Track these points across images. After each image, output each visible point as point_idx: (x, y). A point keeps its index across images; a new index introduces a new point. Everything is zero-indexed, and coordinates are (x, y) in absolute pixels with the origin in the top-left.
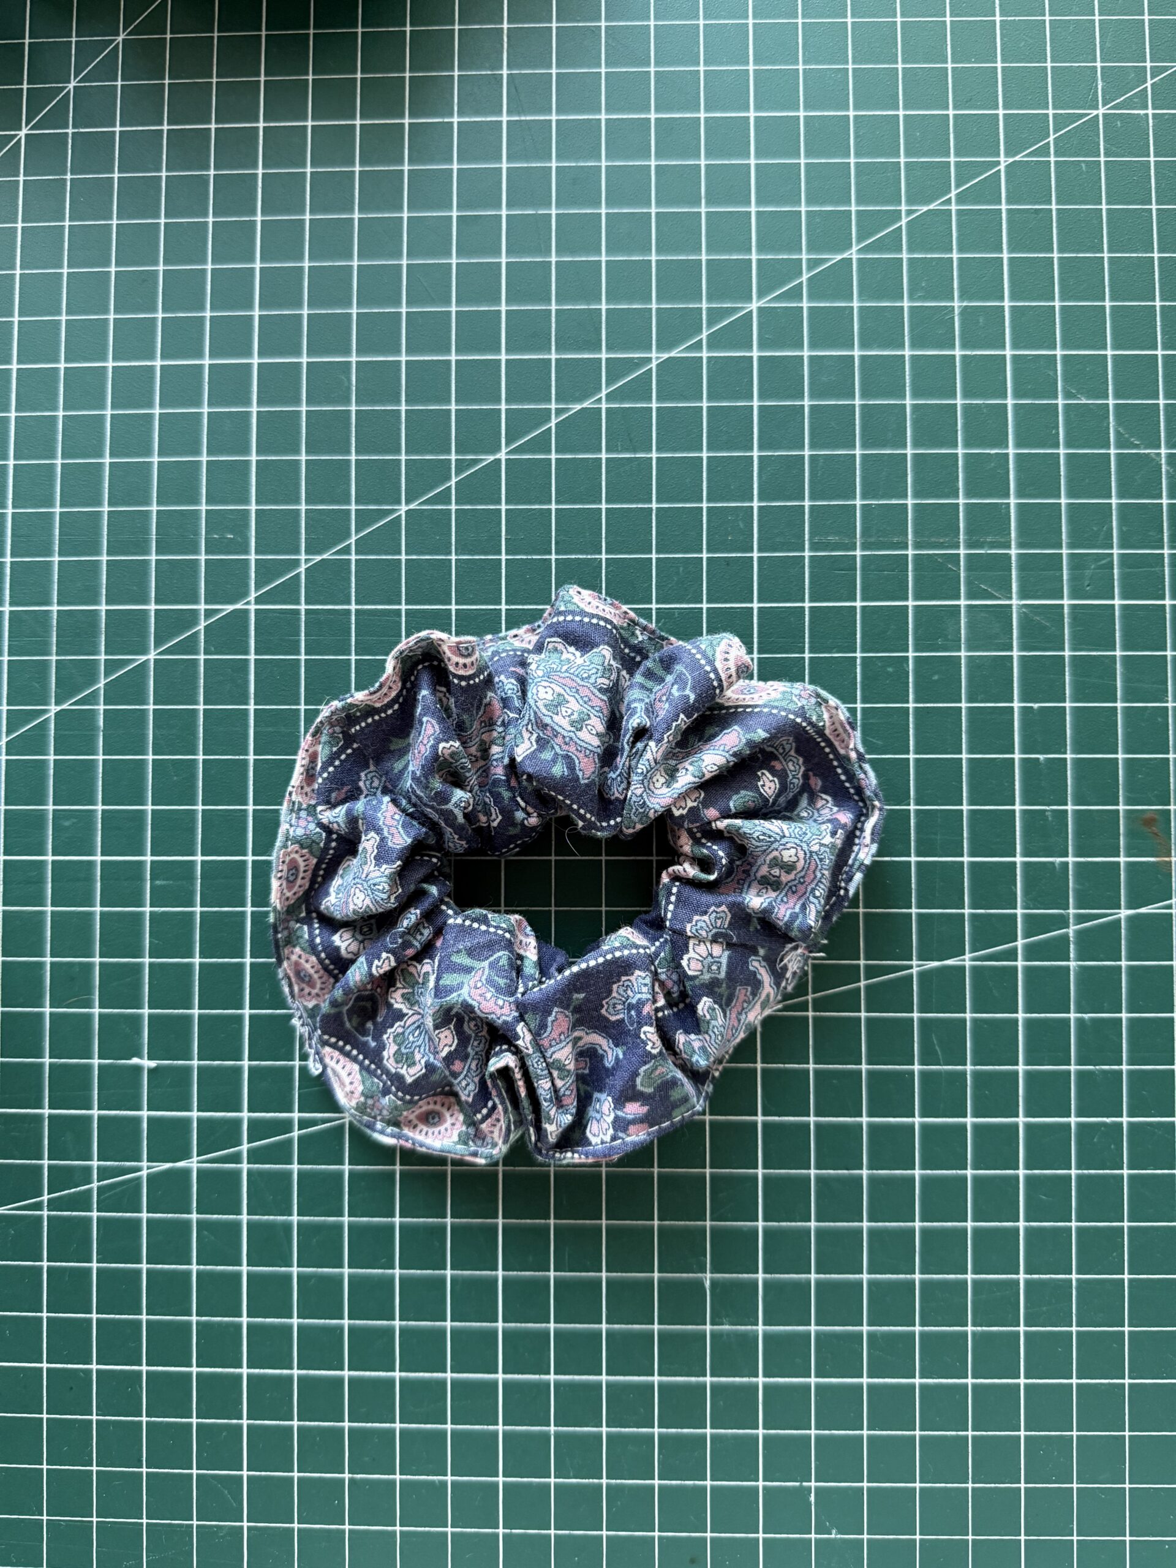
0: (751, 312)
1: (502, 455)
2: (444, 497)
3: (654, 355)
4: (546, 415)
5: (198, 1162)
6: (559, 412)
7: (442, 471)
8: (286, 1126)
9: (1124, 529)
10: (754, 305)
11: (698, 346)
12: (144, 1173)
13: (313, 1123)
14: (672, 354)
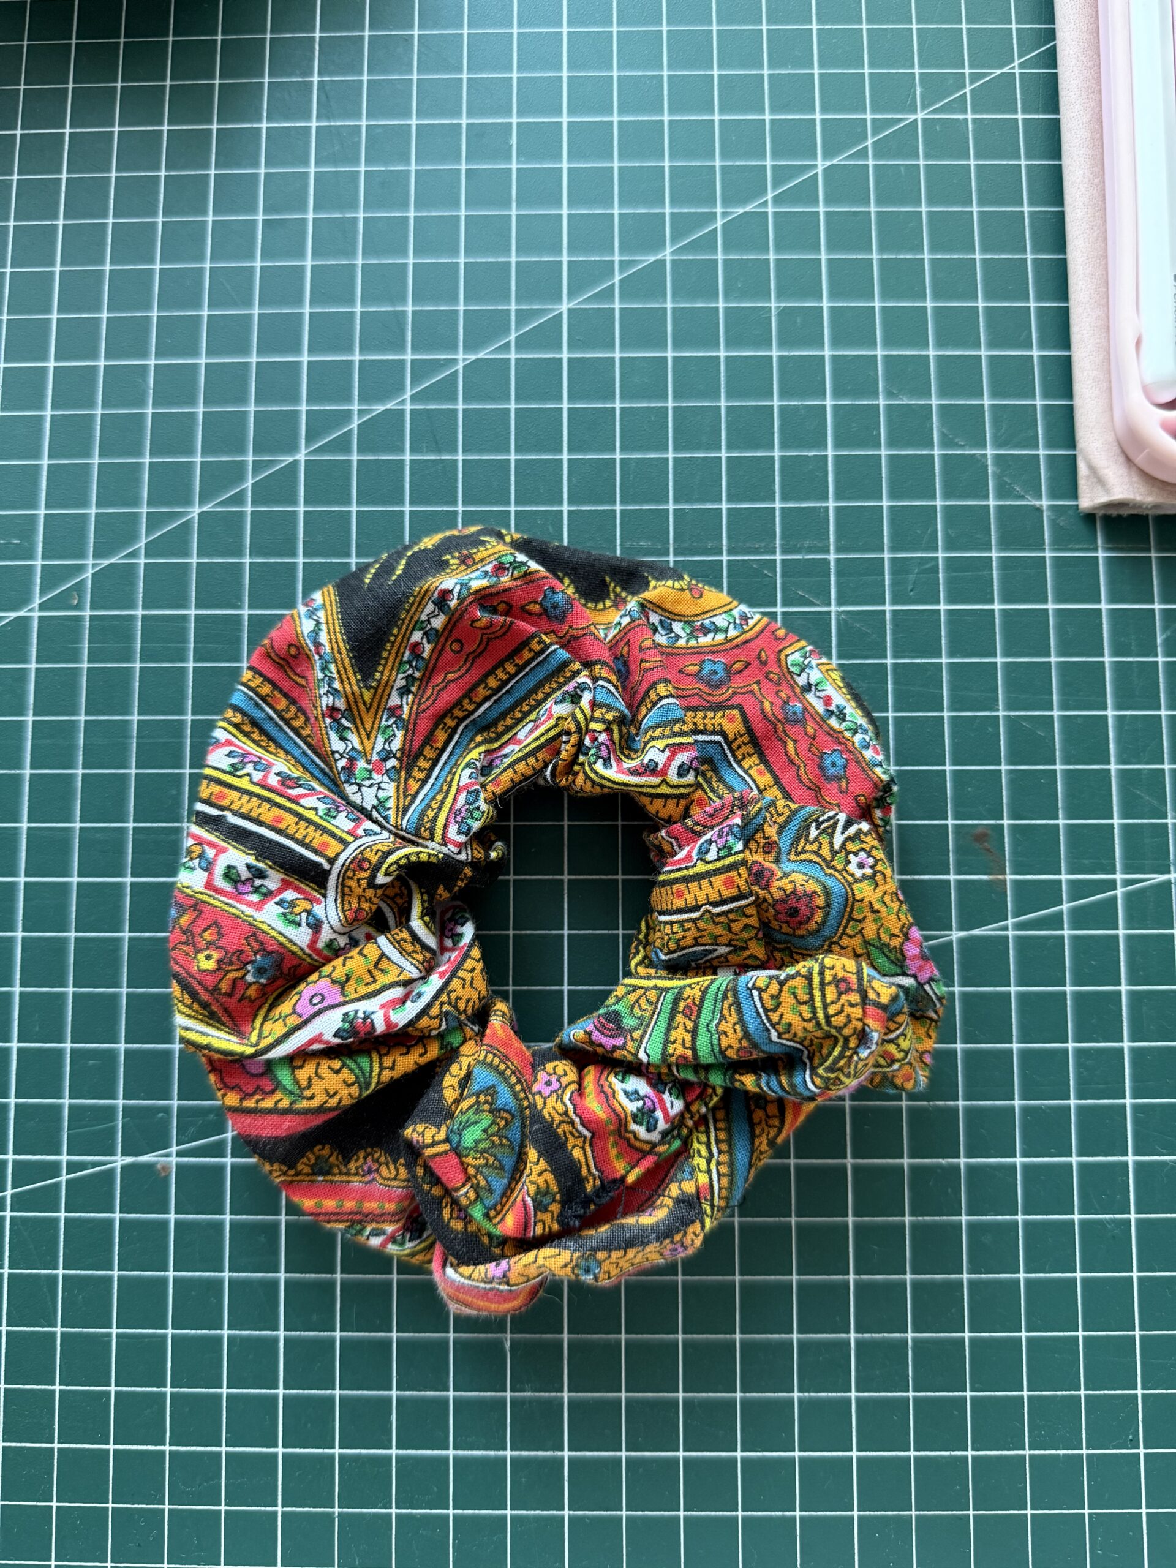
0: (561, 314)
6: (361, 413)
9: (950, 531)
10: (564, 307)
11: (506, 348)
13: (83, 1166)
14: (481, 355)
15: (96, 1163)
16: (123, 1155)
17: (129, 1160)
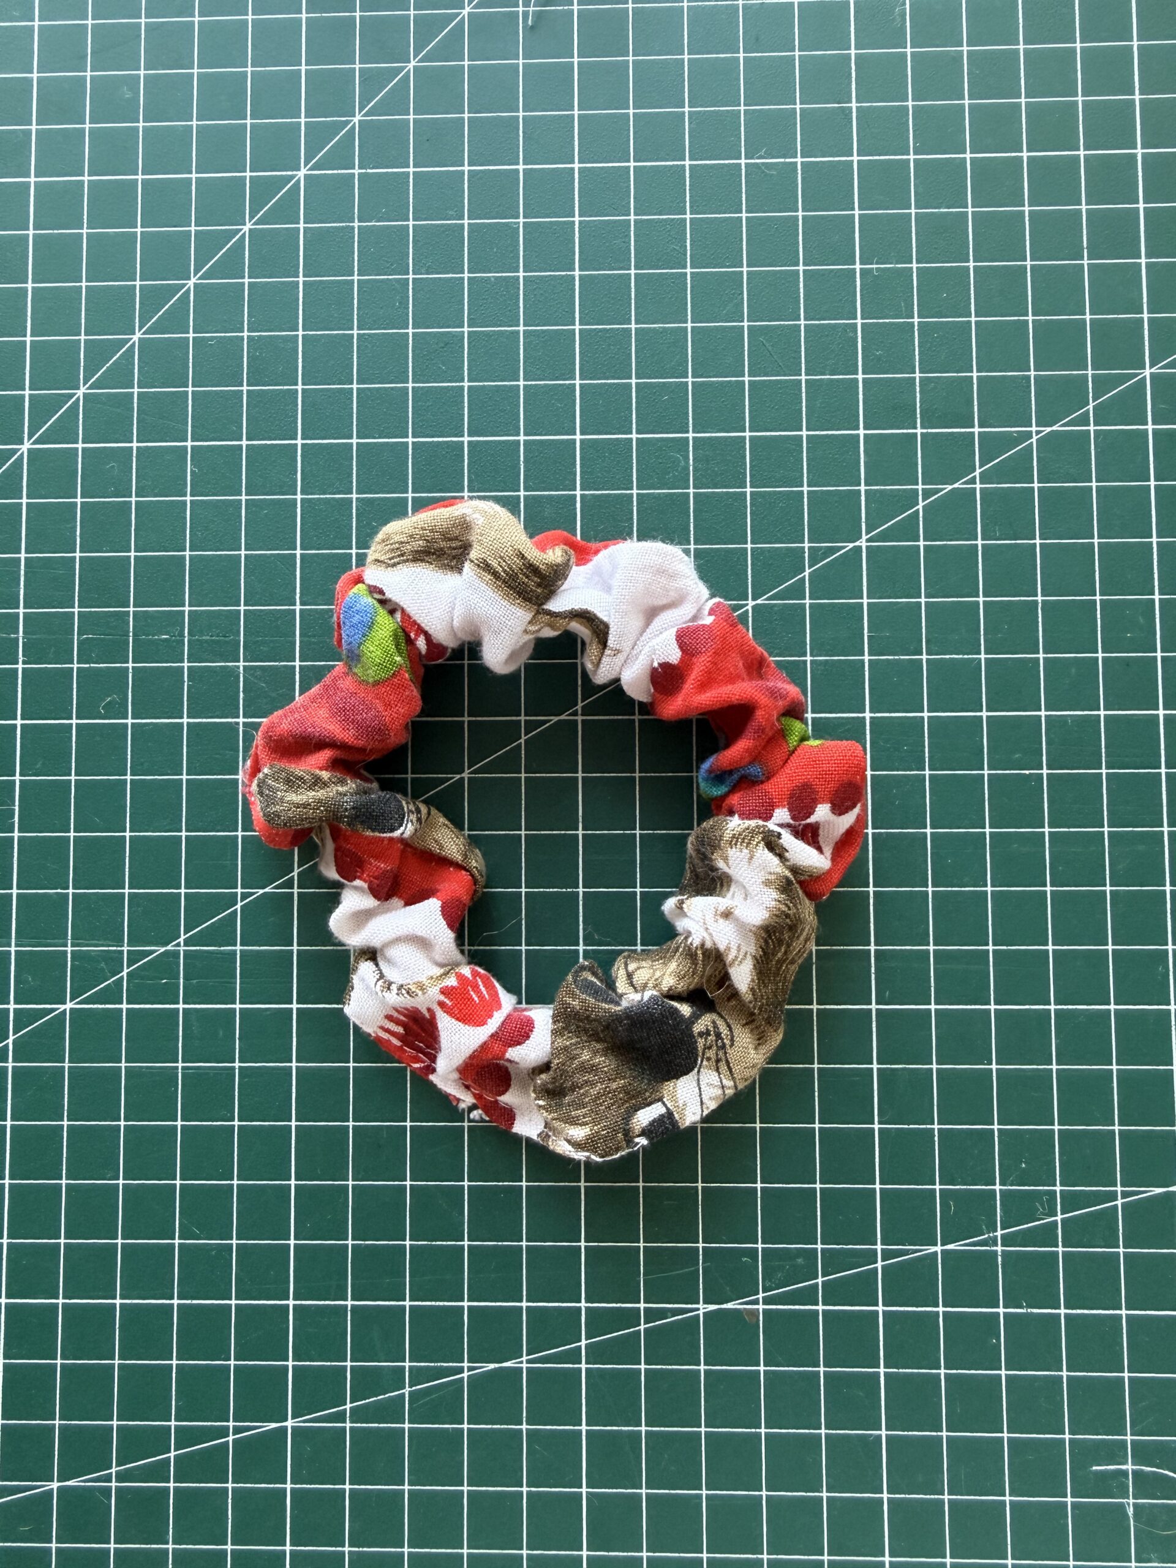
0: (1144, 379)
1: (863, 543)
2: (797, 591)
3: (1034, 429)
4: (911, 498)
5: (528, 1362)
6: (927, 494)
7: (795, 562)
8: (632, 1317)
10: (1147, 372)
11: (1084, 420)
12: (465, 1375)
13: (663, 1314)
14: (1055, 428)
15: (676, 1311)
16: (705, 1302)
17: (712, 1307)
